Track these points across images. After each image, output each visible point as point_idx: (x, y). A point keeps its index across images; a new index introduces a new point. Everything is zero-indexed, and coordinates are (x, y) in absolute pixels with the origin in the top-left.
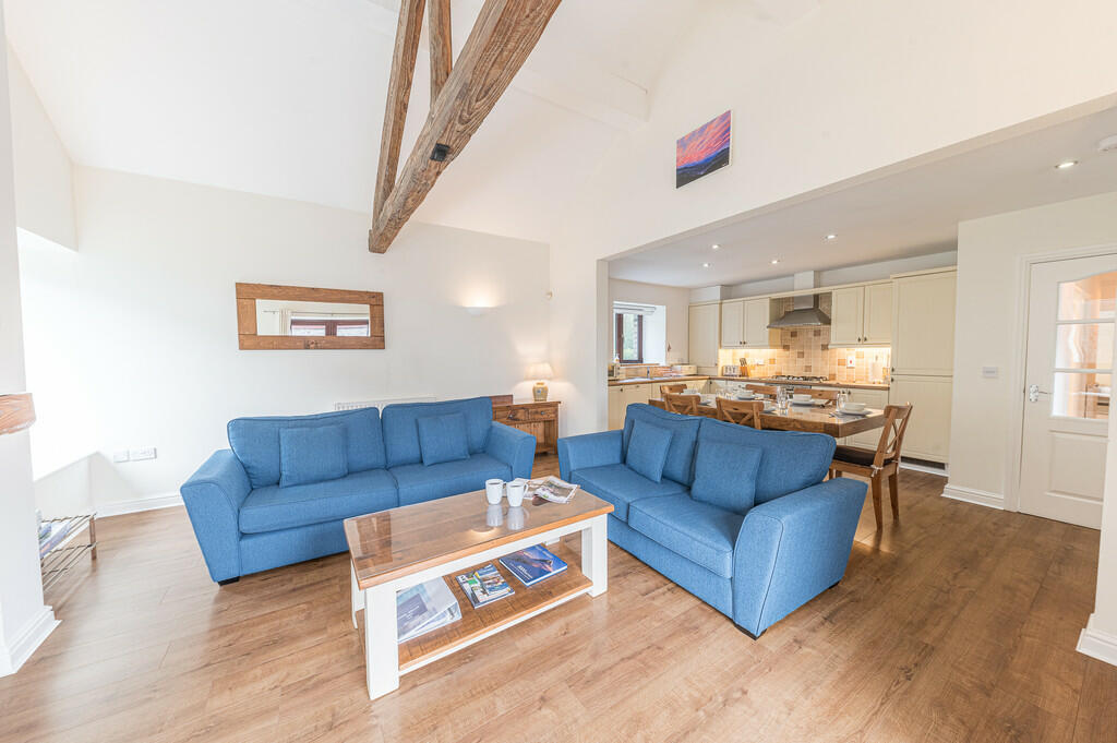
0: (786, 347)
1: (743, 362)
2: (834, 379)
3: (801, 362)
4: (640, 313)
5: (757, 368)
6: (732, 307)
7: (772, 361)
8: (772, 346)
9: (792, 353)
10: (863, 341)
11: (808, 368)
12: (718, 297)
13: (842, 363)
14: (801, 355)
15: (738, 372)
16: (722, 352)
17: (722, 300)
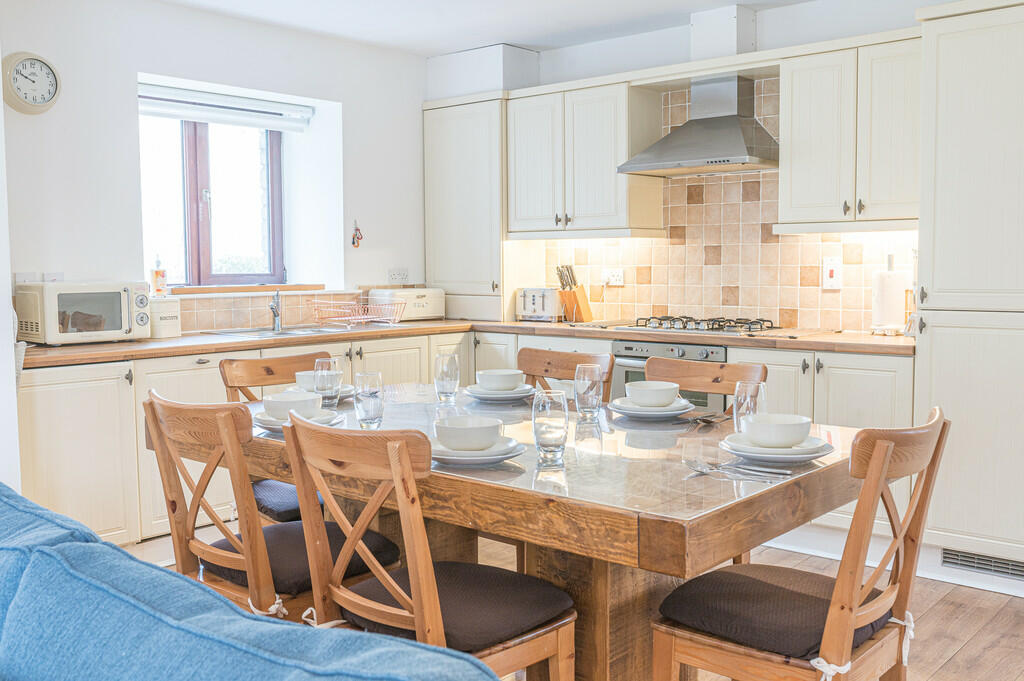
0: (677, 233)
1: (567, 277)
2: (791, 325)
3: (714, 278)
4: (275, 124)
5: (606, 293)
6: (533, 109)
7: (644, 275)
8: (638, 228)
9: (691, 250)
10: (854, 209)
11: (731, 294)
12: (498, 82)
13: (809, 277)
14: (714, 254)
15: (553, 309)
16: (511, 247)
17: (507, 89)
